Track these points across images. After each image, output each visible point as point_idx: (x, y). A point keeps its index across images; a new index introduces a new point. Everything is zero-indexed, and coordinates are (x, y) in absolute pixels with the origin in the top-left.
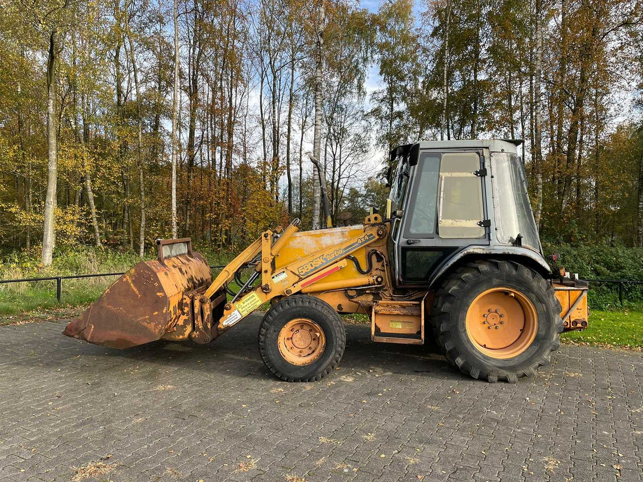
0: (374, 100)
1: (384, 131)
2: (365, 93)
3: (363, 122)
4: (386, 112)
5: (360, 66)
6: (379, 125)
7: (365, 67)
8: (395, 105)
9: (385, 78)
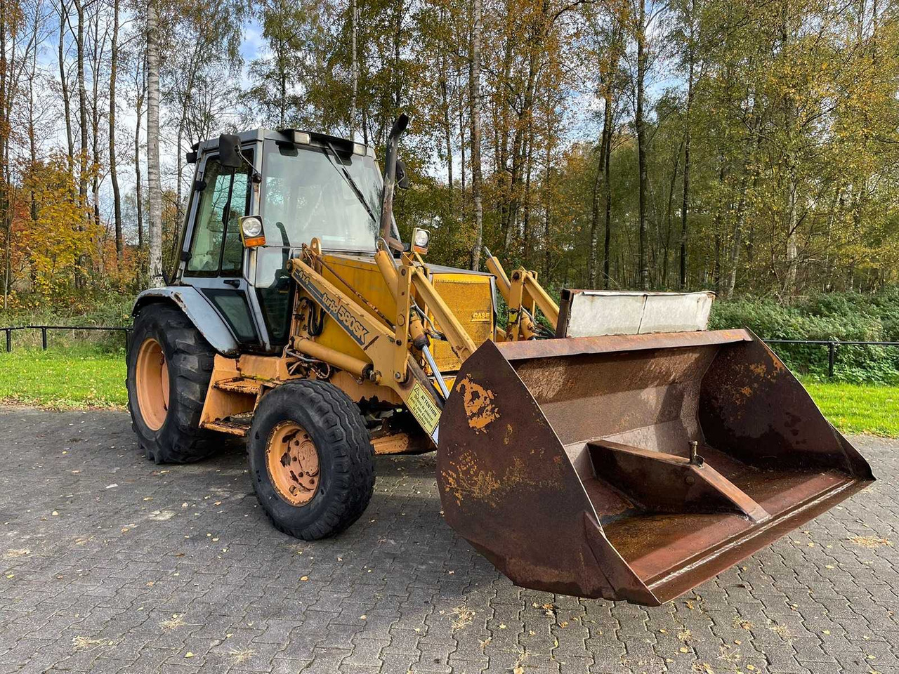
0: (255, 74)
1: (272, 124)
2: (240, 62)
3: (240, 108)
4: (276, 96)
5: (232, 18)
6: (265, 114)
7: (240, 20)
8: (287, 86)
9: (272, 42)
